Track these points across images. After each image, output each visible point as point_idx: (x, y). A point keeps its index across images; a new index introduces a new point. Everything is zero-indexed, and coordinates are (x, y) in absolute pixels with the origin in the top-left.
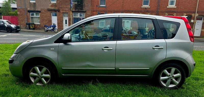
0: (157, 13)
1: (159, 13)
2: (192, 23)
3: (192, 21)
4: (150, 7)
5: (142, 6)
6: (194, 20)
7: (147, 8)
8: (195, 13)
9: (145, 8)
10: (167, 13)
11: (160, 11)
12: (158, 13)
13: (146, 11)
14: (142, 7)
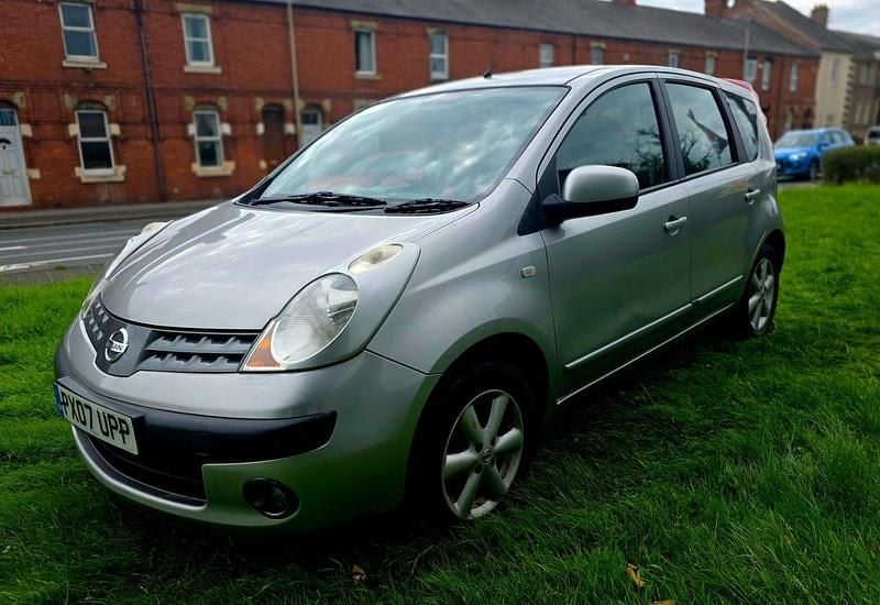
0: (148, 96)
1: (157, 96)
2: (290, 135)
3: (290, 128)
4: (108, 65)
5: (65, 58)
6: (294, 122)
7: (95, 73)
8: (291, 95)
9: (83, 69)
10: (190, 94)
11: (156, 85)
12: (153, 95)
13: (92, 85)
14: (65, 64)
